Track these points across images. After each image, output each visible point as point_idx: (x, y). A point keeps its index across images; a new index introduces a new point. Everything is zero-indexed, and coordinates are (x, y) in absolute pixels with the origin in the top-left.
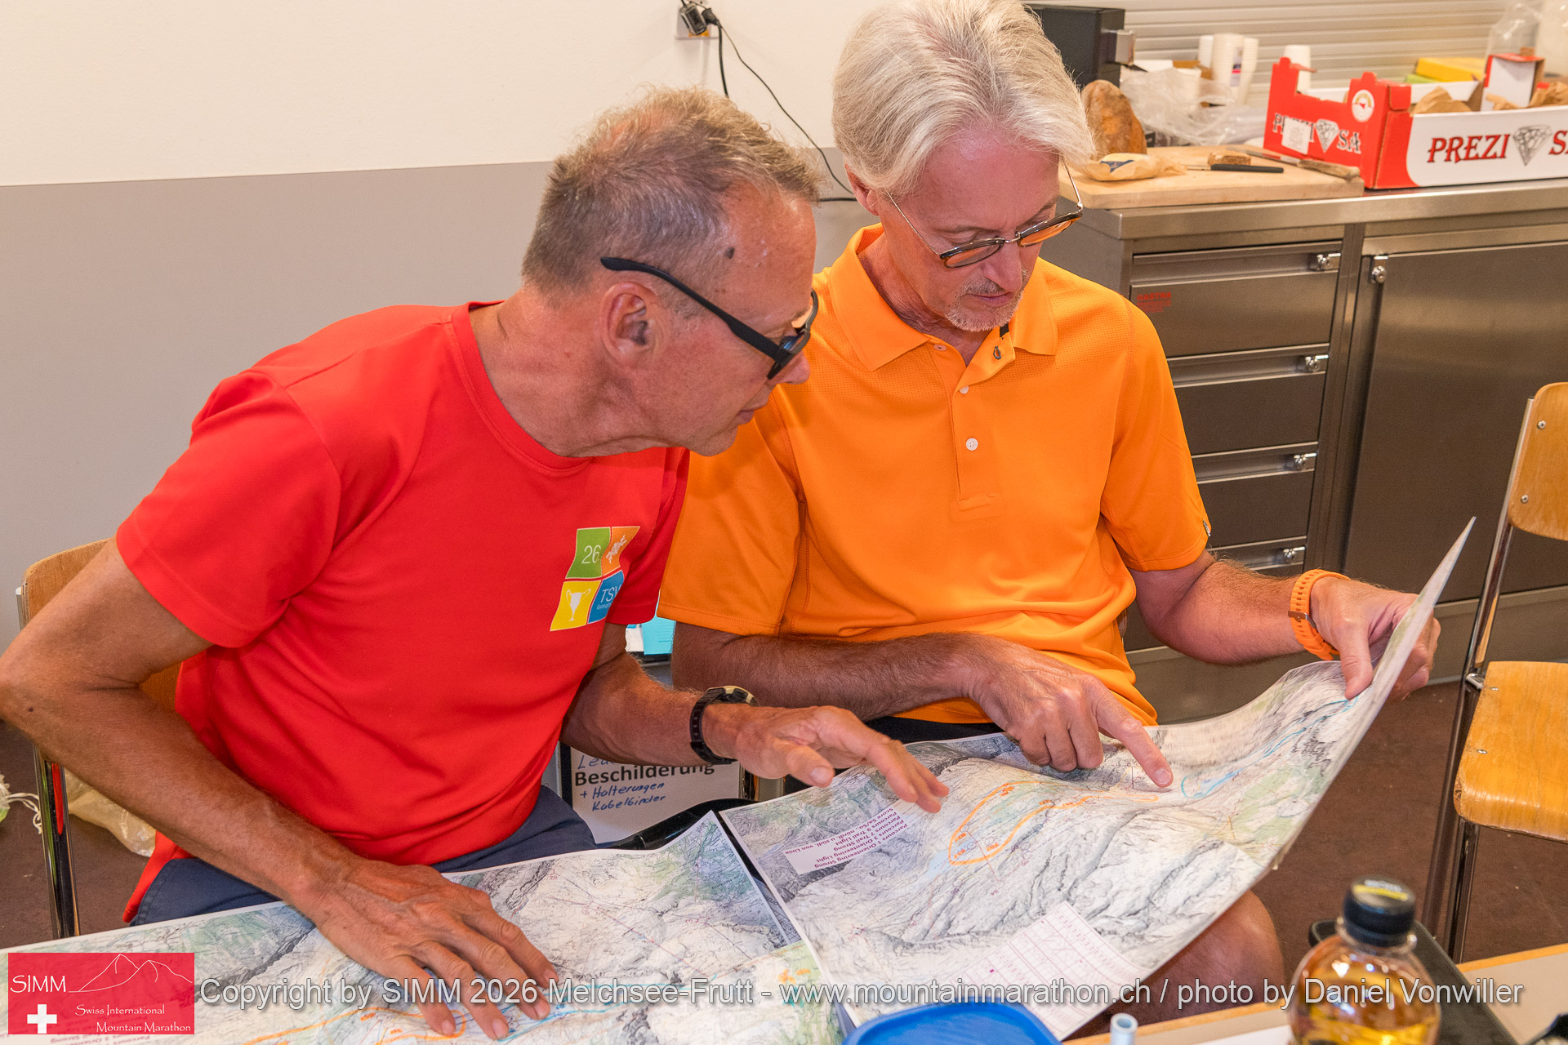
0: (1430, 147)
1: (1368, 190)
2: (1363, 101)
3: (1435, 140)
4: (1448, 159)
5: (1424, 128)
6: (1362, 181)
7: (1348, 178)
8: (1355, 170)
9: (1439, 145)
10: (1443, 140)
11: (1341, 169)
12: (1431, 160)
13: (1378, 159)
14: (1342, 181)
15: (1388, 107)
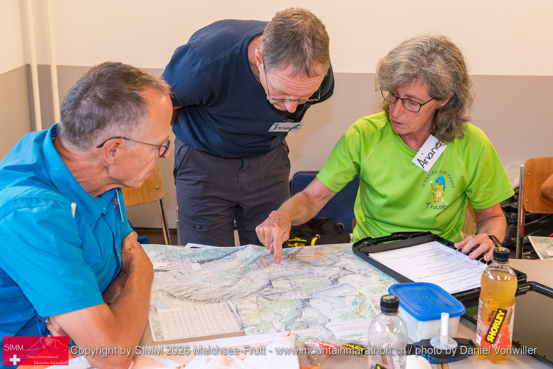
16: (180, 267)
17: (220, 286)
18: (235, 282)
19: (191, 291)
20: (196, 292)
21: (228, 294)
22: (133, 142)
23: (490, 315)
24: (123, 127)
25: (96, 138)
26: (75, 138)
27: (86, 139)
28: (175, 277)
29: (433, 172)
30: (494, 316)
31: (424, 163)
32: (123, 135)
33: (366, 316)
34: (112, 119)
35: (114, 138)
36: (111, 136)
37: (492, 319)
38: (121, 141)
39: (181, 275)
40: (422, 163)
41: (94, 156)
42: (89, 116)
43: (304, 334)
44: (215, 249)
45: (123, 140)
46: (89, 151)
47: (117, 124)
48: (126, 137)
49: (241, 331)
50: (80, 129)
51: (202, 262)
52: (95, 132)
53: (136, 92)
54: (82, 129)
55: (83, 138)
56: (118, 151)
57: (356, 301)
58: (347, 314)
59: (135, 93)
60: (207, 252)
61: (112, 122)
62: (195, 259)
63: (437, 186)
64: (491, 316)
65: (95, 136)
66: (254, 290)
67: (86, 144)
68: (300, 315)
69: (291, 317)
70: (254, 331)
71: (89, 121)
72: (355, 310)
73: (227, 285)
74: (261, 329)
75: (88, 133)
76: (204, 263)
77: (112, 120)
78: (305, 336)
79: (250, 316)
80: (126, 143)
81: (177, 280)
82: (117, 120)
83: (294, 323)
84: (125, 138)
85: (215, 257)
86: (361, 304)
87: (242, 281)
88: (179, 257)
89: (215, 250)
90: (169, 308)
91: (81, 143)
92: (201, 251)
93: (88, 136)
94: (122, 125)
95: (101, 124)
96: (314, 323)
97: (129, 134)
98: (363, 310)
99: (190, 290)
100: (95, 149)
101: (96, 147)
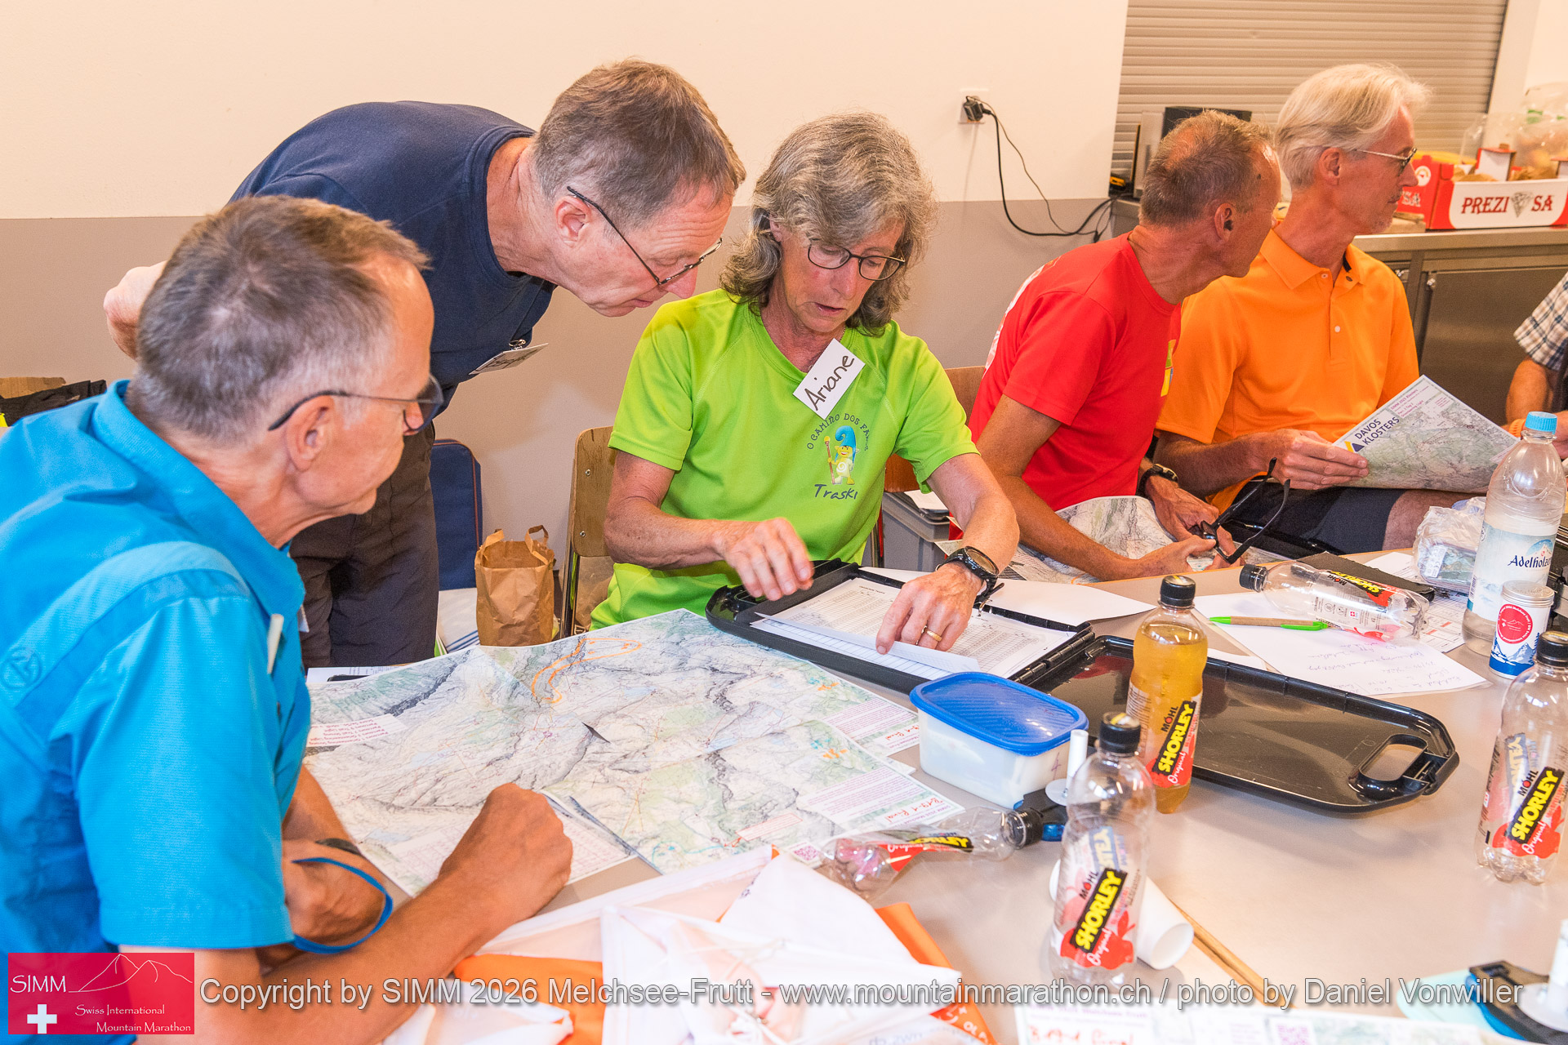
0: (1463, 203)
1: (1428, 230)
2: (1423, 173)
3: (1467, 199)
4: (1473, 212)
5: (1461, 190)
6: (1424, 223)
7: (1417, 221)
8: (1421, 216)
9: (1468, 202)
10: (1471, 199)
11: (1412, 215)
12: (1463, 212)
13: (1432, 210)
14: (1413, 223)
15: (1440, 176)
16: (353, 731)
17: (485, 761)
18: (513, 745)
19: (426, 785)
20: (439, 786)
21: (519, 777)
22: (360, 401)
23: (1166, 719)
24: (335, 363)
25: (266, 405)
26: (204, 414)
27: (238, 412)
28: (360, 759)
29: (832, 418)
30: (1174, 718)
31: (819, 398)
32: (337, 385)
33: (858, 768)
34: (306, 344)
35: (313, 397)
36: (306, 392)
37: (1171, 725)
38: (332, 401)
39: (371, 751)
40: (815, 399)
41: (259, 456)
42: (243, 348)
43: (773, 834)
44: (400, 672)
45: (336, 399)
46: (246, 441)
47: (319, 358)
48: (347, 389)
49: (630, 858)
50: (220, 385)
51: (395, 710)
52: (263, 387)
53: (349, 266)
54: (227, 385)
55: (228, 409)
56: (321, 430)
57: (815, 739)
58: (818, 770)
59: (349, 271)
60: (384, 683)
61: (307, 355)
62: (373, 705)
63: (839, 447)
64: (1169, 720)
65: (265, 399)
66: (570, 756)
67: (239, 426)
68: (727, 792)
69: (714, 801)
70: (661, 851)
71: (244, 362)
72: (827, 759)
73: (499, 755)
74: (673, 844)
75: (244, 395)
76: (402, 711)
77: (307, 349)
78: (779, 837)
79: (627, 817)
80: (342, 404)
81: (370, 766)
82: (320, 346)
83: (729, 813)
84: (343, 394)
85: (415, 692)
86: (829, 741)
87: (525, 740)
88: (333, 707)
89: (403, 673)
90: (411, 838)
91: (226, 424)
92: (371, 682)
93: (245, 402)
94: (334, 358)
95: (276, 363)
96: (769, 805)
97: (351, 381)
98: (841, 754)
99: (423, 785)
100: (261, 436)
101: (267, 426)
